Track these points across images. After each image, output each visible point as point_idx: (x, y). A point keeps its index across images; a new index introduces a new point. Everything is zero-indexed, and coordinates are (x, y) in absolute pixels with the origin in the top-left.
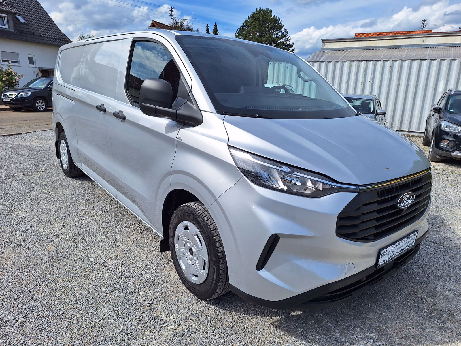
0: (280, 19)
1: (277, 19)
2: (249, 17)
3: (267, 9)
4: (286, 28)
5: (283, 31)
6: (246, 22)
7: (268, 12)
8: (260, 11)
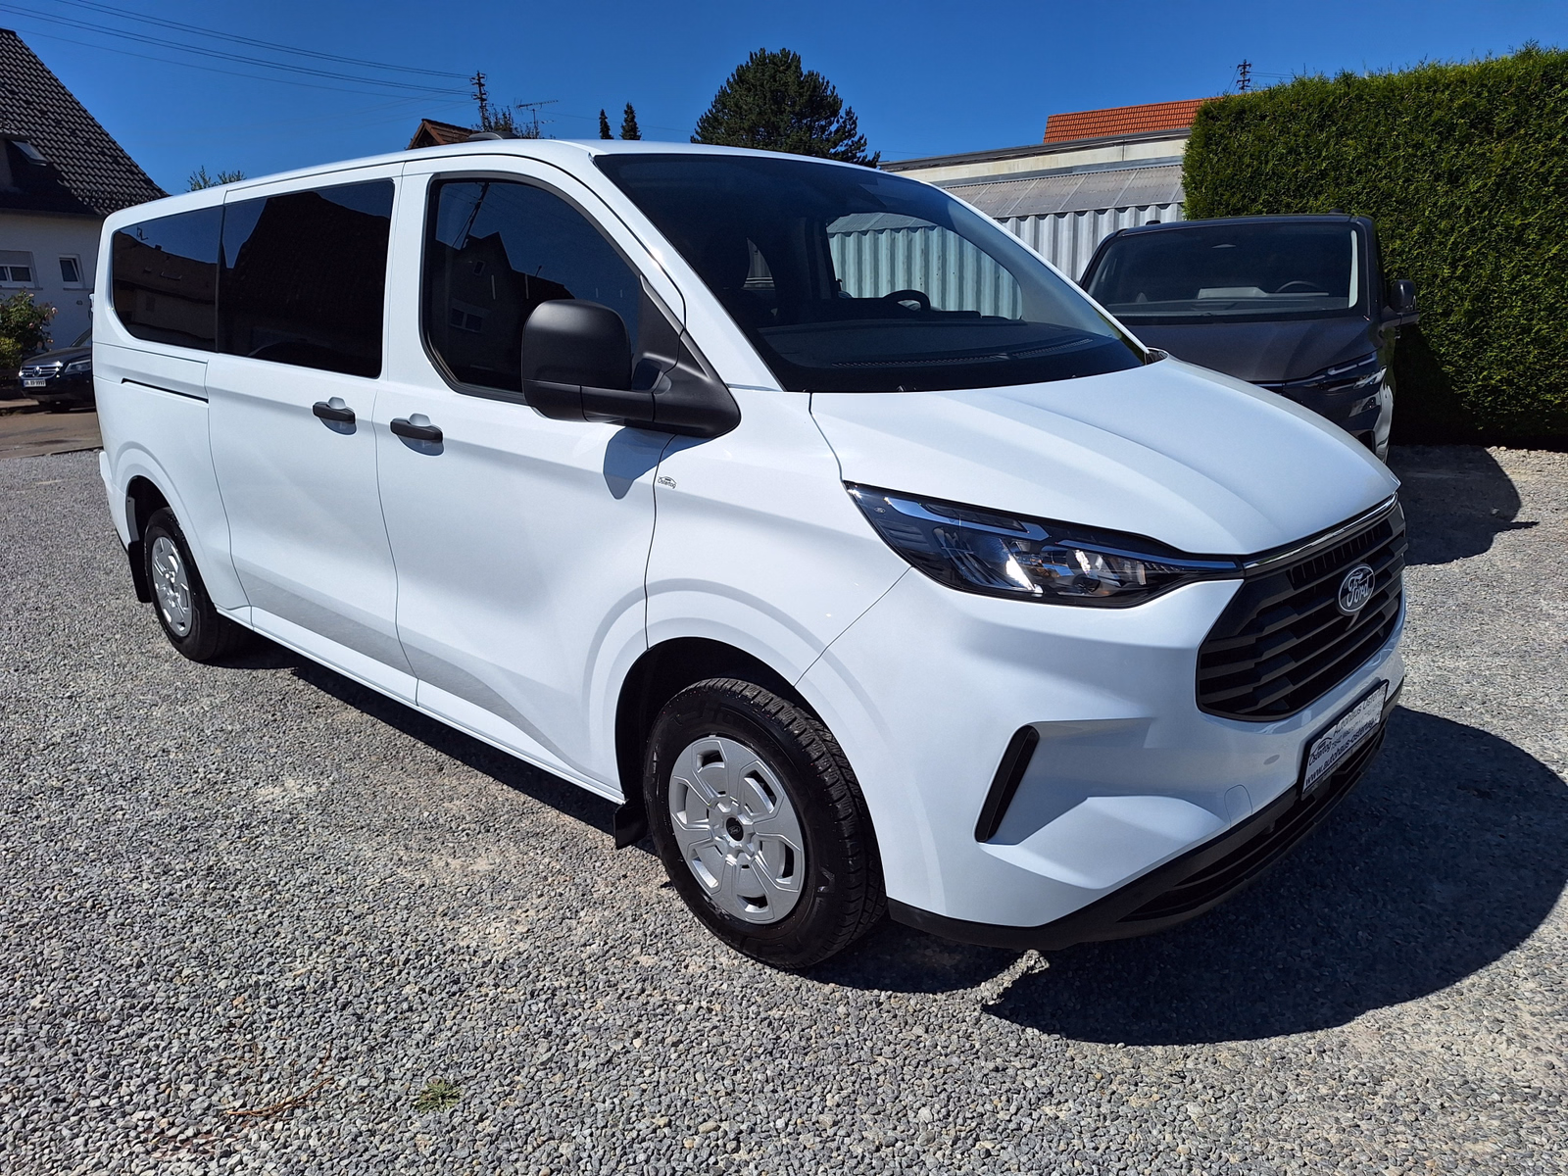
0: (828, 83)
1: (821, 81)
2: (731, 80)
3: (785, 53)
4: (850, 108)
5: (842, 118)
6: (722, 100)
7: (787, 62)
8: (761, 61)
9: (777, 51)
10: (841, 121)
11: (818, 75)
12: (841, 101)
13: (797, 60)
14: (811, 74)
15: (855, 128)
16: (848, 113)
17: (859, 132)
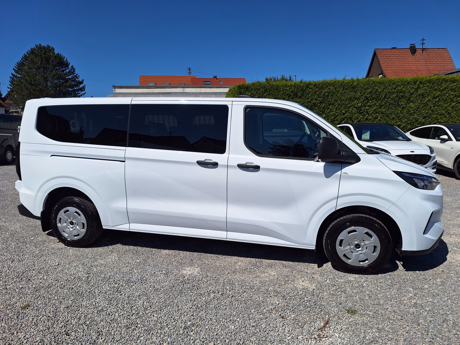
0: (64, 57)
2: (28, 52)
3: (49, 46)
6: (25, 58)
8: (40, 48)
9: (45, 45)
10: (70, 69)
11: (61, 55)
12: (69, 63)
13: (53, 49)
14: (58, 54)
15: (75, 71)
16: (72, 67)
17: (76, 72)
